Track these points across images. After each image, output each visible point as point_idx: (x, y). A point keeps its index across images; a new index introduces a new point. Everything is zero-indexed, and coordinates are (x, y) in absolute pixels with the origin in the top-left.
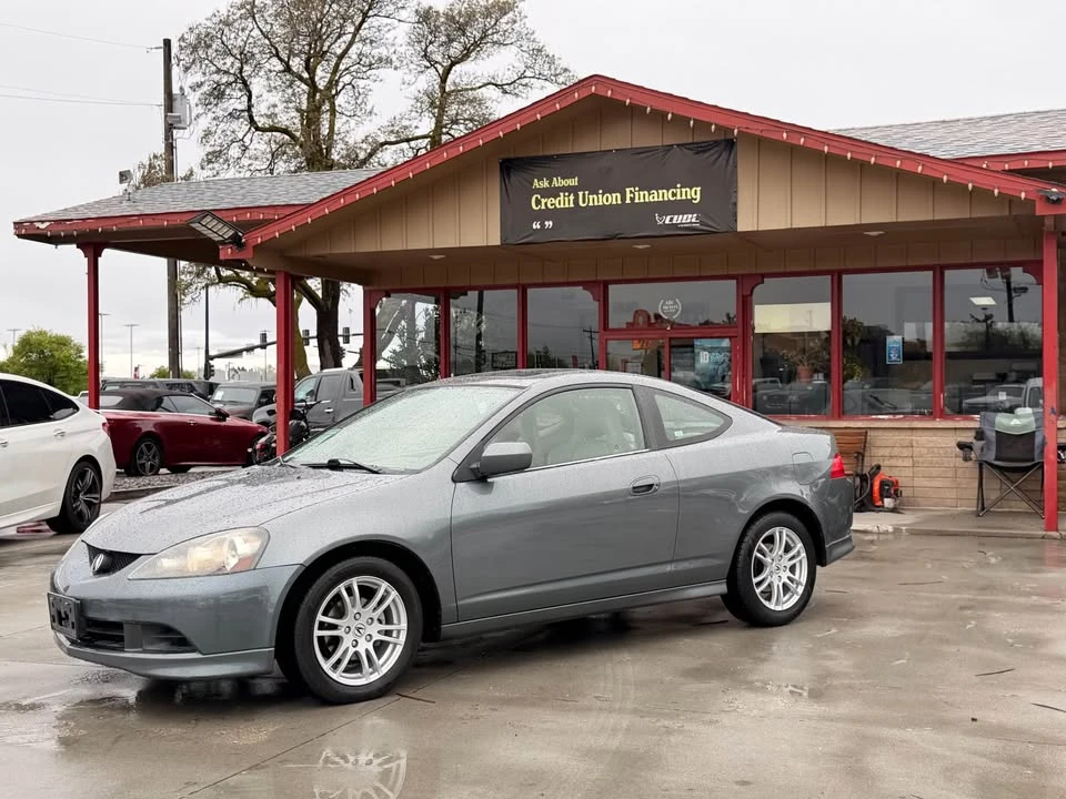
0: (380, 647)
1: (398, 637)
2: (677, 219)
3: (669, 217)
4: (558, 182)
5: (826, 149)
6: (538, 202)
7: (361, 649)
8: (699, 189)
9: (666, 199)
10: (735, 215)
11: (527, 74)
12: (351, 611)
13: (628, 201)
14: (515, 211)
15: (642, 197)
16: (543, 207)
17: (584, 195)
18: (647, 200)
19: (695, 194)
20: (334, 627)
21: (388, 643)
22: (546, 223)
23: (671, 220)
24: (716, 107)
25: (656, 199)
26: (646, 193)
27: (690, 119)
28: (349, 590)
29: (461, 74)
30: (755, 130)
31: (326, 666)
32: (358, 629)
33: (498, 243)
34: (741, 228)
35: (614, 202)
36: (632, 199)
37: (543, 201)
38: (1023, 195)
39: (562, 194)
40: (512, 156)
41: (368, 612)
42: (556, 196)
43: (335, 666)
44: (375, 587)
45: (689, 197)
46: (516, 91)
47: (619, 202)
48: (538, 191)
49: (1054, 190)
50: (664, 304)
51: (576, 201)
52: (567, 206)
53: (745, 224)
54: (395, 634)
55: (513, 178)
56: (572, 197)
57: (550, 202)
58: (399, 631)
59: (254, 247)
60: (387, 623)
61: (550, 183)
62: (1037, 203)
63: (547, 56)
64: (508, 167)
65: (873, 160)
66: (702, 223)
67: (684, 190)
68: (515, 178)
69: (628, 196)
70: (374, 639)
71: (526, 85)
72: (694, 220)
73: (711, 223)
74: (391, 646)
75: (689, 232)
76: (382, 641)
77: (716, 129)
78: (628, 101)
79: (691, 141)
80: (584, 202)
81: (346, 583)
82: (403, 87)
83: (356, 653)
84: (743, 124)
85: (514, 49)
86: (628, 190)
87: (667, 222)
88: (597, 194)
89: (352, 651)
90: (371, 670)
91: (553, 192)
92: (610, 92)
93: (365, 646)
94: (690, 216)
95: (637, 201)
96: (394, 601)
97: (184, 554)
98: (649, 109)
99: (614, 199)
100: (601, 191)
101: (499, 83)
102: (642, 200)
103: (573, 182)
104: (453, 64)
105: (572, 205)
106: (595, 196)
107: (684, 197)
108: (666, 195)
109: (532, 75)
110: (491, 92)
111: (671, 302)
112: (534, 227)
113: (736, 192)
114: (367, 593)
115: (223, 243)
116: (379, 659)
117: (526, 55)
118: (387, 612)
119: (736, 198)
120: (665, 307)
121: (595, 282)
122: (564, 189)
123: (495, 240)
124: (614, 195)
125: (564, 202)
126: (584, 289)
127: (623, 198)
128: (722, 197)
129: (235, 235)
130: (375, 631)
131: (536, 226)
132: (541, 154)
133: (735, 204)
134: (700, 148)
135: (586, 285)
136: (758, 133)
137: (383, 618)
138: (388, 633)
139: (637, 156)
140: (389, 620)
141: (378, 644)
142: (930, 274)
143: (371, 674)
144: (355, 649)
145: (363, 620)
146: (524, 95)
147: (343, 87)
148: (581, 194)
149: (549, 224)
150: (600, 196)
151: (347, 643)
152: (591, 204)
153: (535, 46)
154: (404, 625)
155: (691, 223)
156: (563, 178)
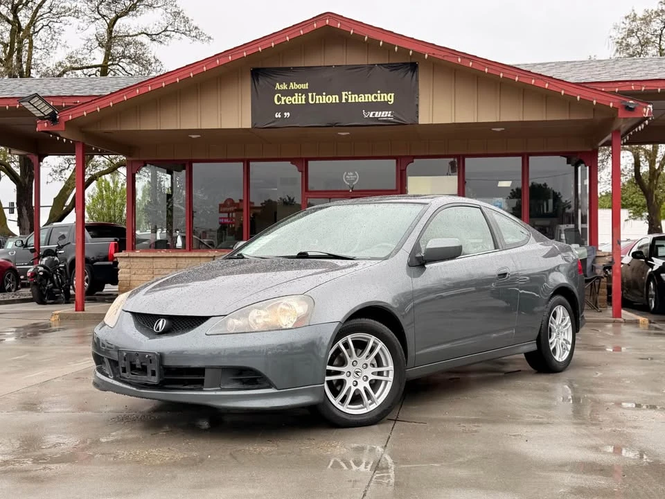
0: (375, 385)
1: (388, 376)
2: (378, 114)
3: (372, 113)
4: (293, 86)
5: (486, 70)
6: (279, 99)
7: (361, 387)
8: (393, 95)
9: (370, 100)
10: (417, 112)
11: (168, 29)
12: (350, 361)
13: (344, 101)
14: (261, 105)
15: (354, 98)
16: (283, 103)
17: (312, 96)
18: (357, 101)
19: (390, 98)
20: (338, 373)
21: (381, 381)
22: (285, 114)
23: (374, 114)
24: (412, 39)
25: (363, 101)
26: (356, 96)
27: (395, 46)
28: (346, 345)
29: (124, 25)
30: (439, 55)
31: (336, 402)
32: (357, 373)
33: (250, 127)
34: (421, 121)
35: (334, 101)
36: (347, 100)
37: (283, 98)
38: (611, 105)
39: (297, 94)
40: (260, 66)
41: (362, 360)
42: (293, 95)
43: (343, 401)
44: (366, 340)
45: (386, 100)
46: (161, 40)
47: (338, 101)
48: (279, 91)
49: (631, 102)
50: (347, 175)
51: (307, 99)
52: (300, 102)
53: (424, 119)
54: (385, 374)
55: (261, 82)
56: (304, 97)
57: (288, 100)
58: (388, 372)
59: (65, 122)
60: (379, 366)
61: (288, 87)
62: (619, 110)
63: (184, 17)
64: (256, 73)
65: (517, 79)
66: (395, 117)
67: (382, 95)
68: (262, 81)
69: (344, 97)
70: (369, 379)
71: (167, 36)
72: (389, 115)
73: (402, 119)
74: (383, 383)
75: (385, 124)
76: (376, 380)
77: (412, 54)
78: (352, 32)
79: (387, 62)
80: (312, 100)
81: (344, 340)
82: (78, 31)
83: (357, 390)
84: (432, 51)
85: (161, 10)
86: (344, 93)
87: (371, 116)
88: (322, 95)
89: (353, 389)
90: (370, 402)
91: (291, 93)
92: (339, 25)
93: (363, 385)
94: (387, 113)
95: (350, 101)
96: (381, 349)
97: (246, 316)
98: (366, 38)
99: (334, 99)
100: (324, 94)
101: (149, 33)
102: (353, 101)
103: (305, 86)
104: (117, 17)
105: (304, 102)
106: (320, 97)
107: (382, 100)
108: (370, 98)
109: (173, 29)
110: (144, 39)
111: (351, 174)
112: (276, 116)
113: (418, 98)
114: (360, 345)
115: (42, 118)
116: (375, 393)
117: (169, 15)
118: (378, 358)
119: (418, 101)
120: (348, 177)
121: (301, 159)
122: (298, 91)
123: (247, 124)
124: (334, 96)
125: (298, 100)
126: (292, 163)
127: (341, 99)
128: (409, 100)
129: (53, 112)
130: (370, 373)
131: (278, 115)
132: (281, 66)
133: (417, 105)
134: (393, 67)
135: (293, 161)
136: (440, 57)
137: (375, 362)
138: (380, 374)
139: (350, 71)
140: (379, 364)
141: (374, 382)
142: (520, 159)
143: (370, 404)
144: (355, 388)
145: (359, 366)
146: (165, 43)
147: (42, 27)
148: (310, 94)
149: (287, 114)
150: (324, 97)
151: (349, 383)
152: (317, 102)
153: (176, 10)
154: (391, 367)
155: (387, 117)
156: (298, 84)
